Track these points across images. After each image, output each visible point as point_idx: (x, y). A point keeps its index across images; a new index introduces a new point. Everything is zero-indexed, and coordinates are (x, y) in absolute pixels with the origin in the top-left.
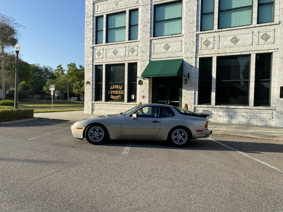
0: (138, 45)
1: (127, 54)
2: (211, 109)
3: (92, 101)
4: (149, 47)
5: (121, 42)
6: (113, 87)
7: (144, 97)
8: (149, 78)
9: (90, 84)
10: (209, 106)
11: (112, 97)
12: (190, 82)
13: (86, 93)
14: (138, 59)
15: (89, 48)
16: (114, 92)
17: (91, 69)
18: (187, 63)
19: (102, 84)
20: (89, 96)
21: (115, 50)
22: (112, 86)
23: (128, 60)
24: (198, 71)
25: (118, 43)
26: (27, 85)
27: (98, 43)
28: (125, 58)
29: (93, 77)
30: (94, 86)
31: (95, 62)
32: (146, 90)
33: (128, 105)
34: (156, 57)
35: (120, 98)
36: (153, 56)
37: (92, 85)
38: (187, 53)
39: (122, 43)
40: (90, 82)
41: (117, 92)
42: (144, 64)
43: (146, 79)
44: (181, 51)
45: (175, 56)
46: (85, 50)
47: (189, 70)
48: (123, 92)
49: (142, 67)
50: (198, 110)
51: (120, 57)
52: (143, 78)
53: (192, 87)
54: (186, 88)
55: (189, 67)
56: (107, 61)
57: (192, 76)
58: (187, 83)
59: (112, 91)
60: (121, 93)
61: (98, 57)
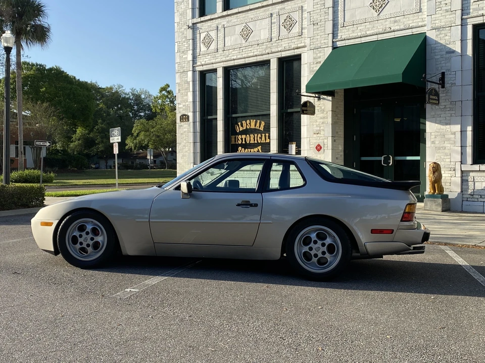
0: (302, 7)
1: (275, 34)
3: (195, 163)
4: (331, 10)
5: (260, 5)
6: (242, 126)
7: (319, 148)
8: (330, 93)
9: (188, 120)
11: (242, 151)
12: (446, 97)
13: (180, 143)
14: (302, 45)
15: (185, 29)
16: (245, 139)
17: (191, 83)
18: (436, 42)
19: (217, 119)
20: (186, 152)
21: (246, 27)
22: (239, 124)
23: (277, 50)
24: (469, 65)
25: (252, 7)
26: (91, 135)
27: (206, 14)
28: (269, 45)
29: (194, 102)
30: (198, 124)
31: (198, 64)
32: (326, 130)
34: (348, 36)
36: (342, 33)
37: (194, 122)
38: (437, 16)
39: (263, 7)
40: (188, 116)
41: (252, 138)
42: (320, 57)
43: (324, 99)
44: (420, 12)
45: (402, 27)
46: (176, 34)
47: (442, 62)
48: (267, 138)
49: (312, 66)
50: (475, 179)
51: (258, 44)
52: (316, 97)
53: (454, 112)
54: (436, 116)
55: (444, 56)
56: (228, 57)
57: (452, 79)
58: (438, 100)
59: (240, 136)
60: (263, 141)
61: (206, 49)
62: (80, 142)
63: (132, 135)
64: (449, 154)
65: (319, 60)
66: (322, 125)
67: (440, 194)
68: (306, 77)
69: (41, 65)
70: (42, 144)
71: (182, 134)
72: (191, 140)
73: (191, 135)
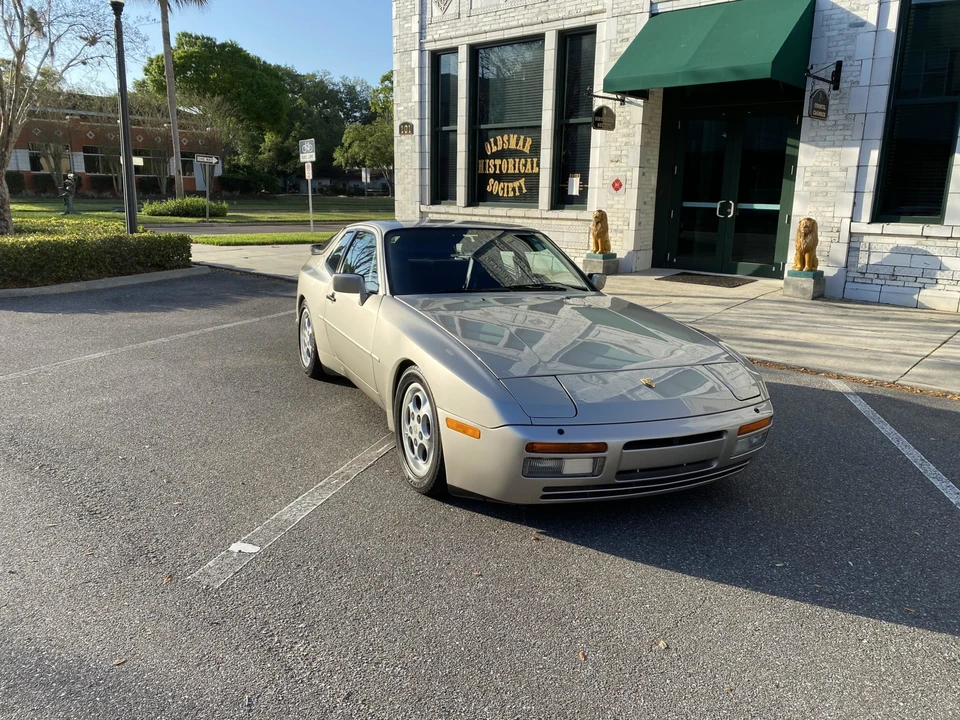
2: (939, 243)
3: (422, 203)
6: (496, 144)
7: (617, 185)
8: (642, 94)
9: (412, 133)
10: (932, 230)
11: (494, 186)
12: (841, 107)
14: (600, 8)
16: (500, 166)
17: (417, 70)
18: (834, 7)
19: (456, 131)
20: (409, 183)
22: (492, 140)
23: (556, 16)
24: (888, 49)
28: (544, 7)
29: (421, 102)
30: (427, 139)
31: (429, 38)
32: (631, 155)
33: (554, 222)
35: (524, 191)
37: (421, 136)
40: (412, 126)
41: (511, 166)
42: (628, 31)
43: (630, 103)
47: (841, 43)
48: (535, 165)
49: (614, 46)
50: (873, 246)
51: (526, 6)
52: (618, 99)
53: (849, 133)
54: (817, 139)
55: (846, 32)
56: (476, 27)
57: (854, 74)
58: (826, 111)
59: (492, 161)
60: (529, 170)
61: (440, 13)
62: (271, 153)
63: (342, 145)
64: (832, 204)
65: (626, 35)
66: (625, 148)
67: (811, 270)
68: (603, 64)
69: (208, 39)
70: (205, 159)
71: (402, 154)
72: (417, 164)
73: (416, 156)
